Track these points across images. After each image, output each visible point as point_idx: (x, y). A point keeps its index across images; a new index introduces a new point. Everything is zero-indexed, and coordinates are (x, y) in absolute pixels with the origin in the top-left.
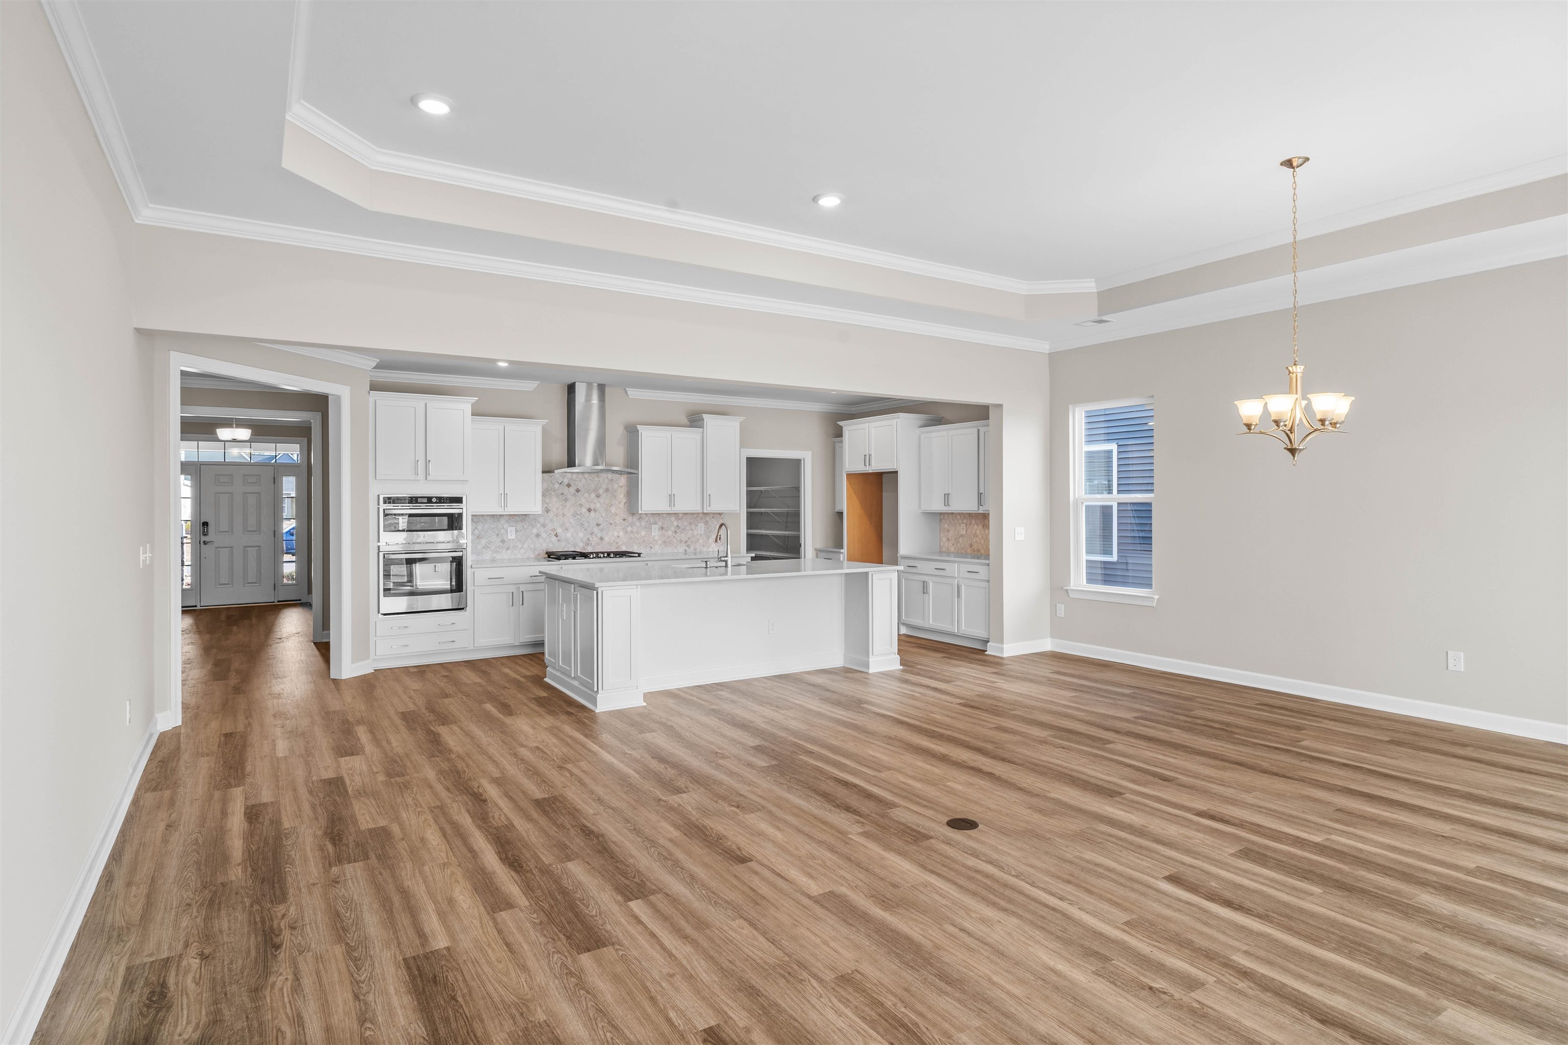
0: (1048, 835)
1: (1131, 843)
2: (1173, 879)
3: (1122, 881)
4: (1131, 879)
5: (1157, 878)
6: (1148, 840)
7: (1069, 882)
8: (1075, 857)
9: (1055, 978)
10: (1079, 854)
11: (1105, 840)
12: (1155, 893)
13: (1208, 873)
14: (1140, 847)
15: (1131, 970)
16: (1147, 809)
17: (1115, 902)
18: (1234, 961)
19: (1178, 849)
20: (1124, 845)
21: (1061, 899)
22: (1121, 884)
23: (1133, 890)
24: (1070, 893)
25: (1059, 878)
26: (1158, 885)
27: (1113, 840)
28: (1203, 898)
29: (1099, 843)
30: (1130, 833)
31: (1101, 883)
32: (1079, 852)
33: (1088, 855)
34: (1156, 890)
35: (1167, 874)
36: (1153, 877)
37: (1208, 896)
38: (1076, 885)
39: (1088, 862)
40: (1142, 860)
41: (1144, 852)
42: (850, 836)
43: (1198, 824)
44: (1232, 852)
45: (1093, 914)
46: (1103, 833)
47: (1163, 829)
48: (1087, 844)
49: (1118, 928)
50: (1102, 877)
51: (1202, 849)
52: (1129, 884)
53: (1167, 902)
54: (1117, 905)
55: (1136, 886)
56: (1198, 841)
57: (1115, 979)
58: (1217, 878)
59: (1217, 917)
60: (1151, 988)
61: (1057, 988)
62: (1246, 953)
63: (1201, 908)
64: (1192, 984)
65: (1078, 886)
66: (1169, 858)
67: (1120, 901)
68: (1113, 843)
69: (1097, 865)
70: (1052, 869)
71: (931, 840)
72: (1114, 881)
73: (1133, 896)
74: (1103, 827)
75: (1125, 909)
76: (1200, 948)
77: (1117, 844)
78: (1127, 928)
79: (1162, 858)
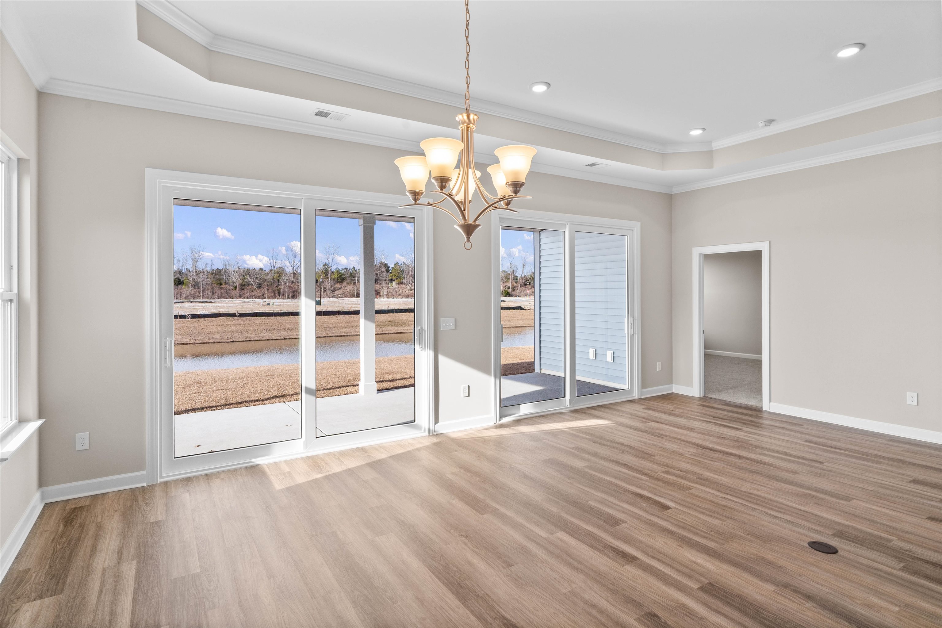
0: (750, 537)
1: (690, 531)
2: (667, 508)
3: (694, 507)
4: (689, 508)
5: (675, 508)
6: (679, 534)
7: (724, 506)
8: (726, 521)
9: (717, 473)
10: (723, 523)
11: (708, 534)
12: (677, 501)
13: (646, 511)
14: (684, 528)
15: (689, 476)
16: (677, 566)
17: (697, 497)
18: (648, 478)
19: (659, 527)
20: (695, 530)
21: (725, 498)
22: (695, 505)
23: (689, 502)
24: (722, 501)
25: (730, 508)
26: (675, 505)
27: (703, 534)
28: (652, 498)
29: (712, 531)
30: (690, 539)
31: (706, 506)
32: (724, 525)
33: (717, 522)
34: (676, 502)
35: (669, 511)
36: (677, 509)
37: (650, 499)
38: (720, 505)
39: (716, 518)
40: (683, 519)
41: (681, 524)
42: (896, 539)
43: (638, 549)
44: (624, 525)
45: (707, 492)
46: (711, 540)
47: (666, 543)
48: (720, 530)
49: (695, 487)
50: (706, 508)
51: (643, 527)
52: (691, 505)
53: (671, 497)
54: (696, 496)
55: (687, 504)
56: (644, 533)
57: (695, 473)
58: (641, 508)
59: (649, 491)
60: (681, 471)
61: (715, 471)
62: (642, 480)
63: (655, 494)
64: (667, 472)
65: (718, 504)
66: (666, 520)
67: (695, 498)
68: (703, 531)
69: (710, 516)
70: (737, 513)
71: (832, 534)
72: (699, 507)
73: (688, 500)
74: (712, 545)
75: (692, 494)
76: (660, 481)
77: (699, 530)
78: (691, 487)
79: (671, 520)
